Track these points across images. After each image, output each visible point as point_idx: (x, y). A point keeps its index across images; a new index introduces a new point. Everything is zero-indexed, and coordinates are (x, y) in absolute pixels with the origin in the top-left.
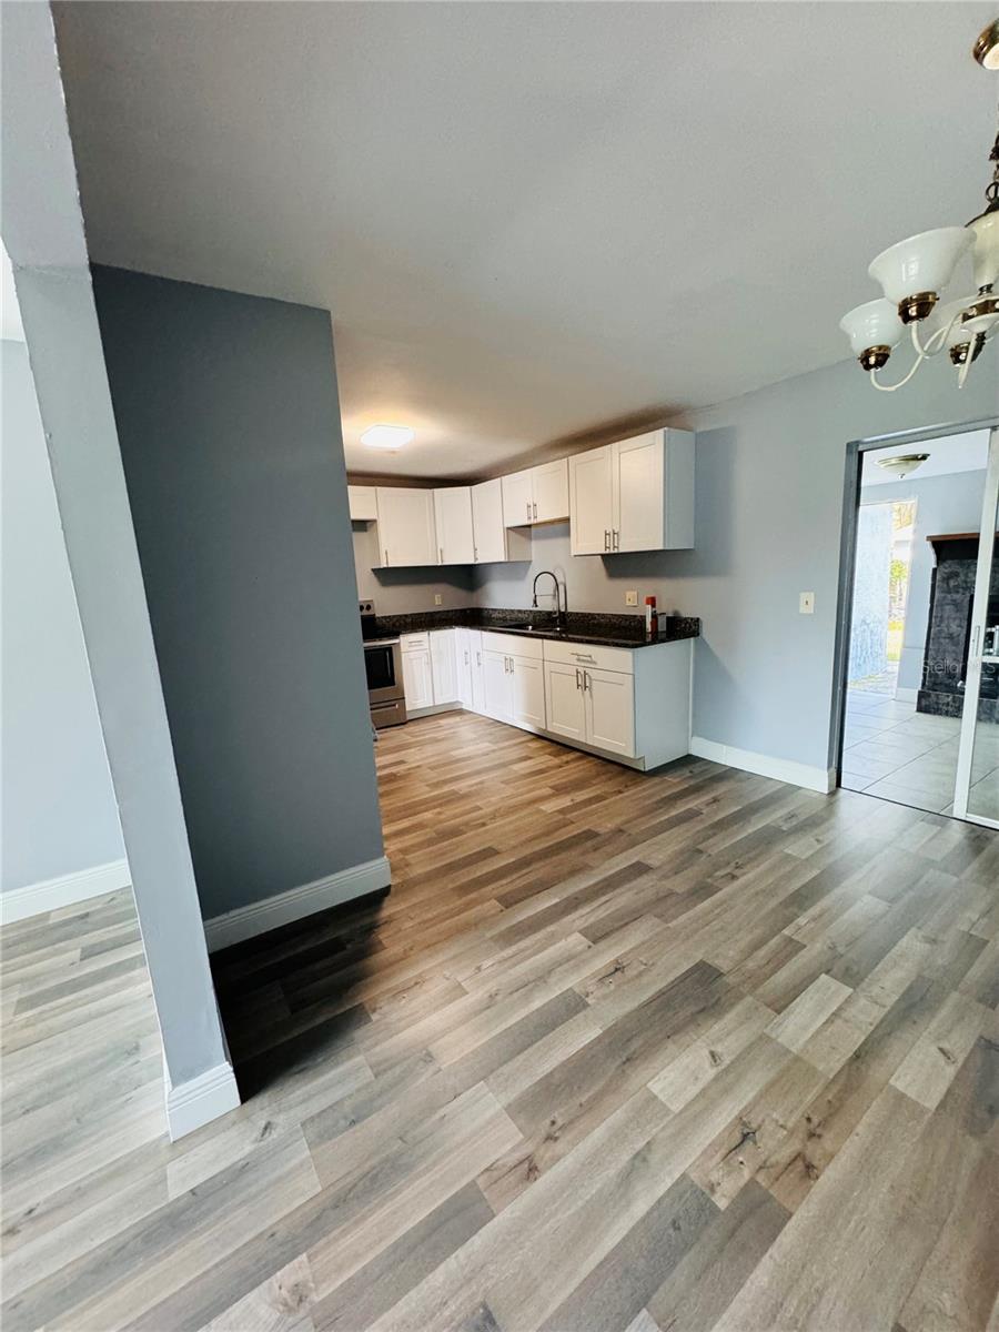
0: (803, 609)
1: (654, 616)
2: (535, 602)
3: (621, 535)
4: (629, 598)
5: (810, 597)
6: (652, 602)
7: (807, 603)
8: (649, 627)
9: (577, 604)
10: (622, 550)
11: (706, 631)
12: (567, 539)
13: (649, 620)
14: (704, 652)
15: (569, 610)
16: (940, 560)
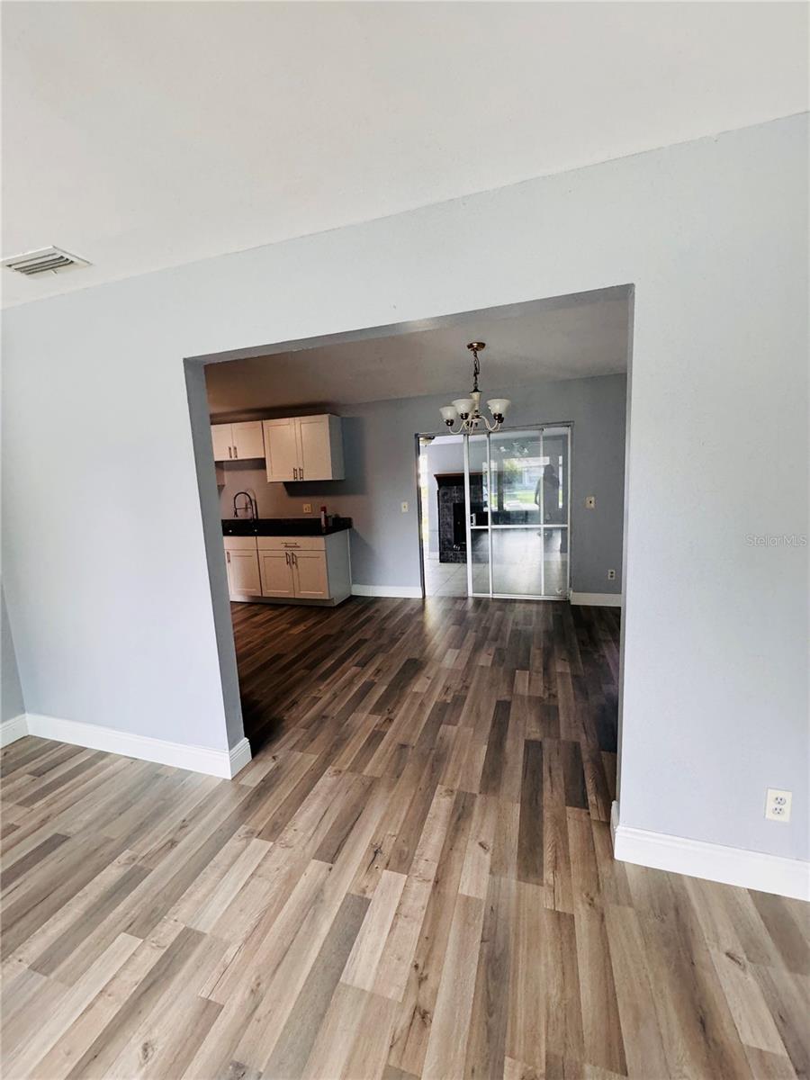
0: (404, 510)
1: (326, 518)
2: (236, 513)
3: (305, 471)
4: (306, 508)
5: (405, 504)
6: (324, 509)
7: (405, 507)
8: (323, 523)
9: (265, 513)
10: (305, 480)
11: (355, 526)
12: (263, 471)
13: (323, 520)
14: (355, 536)
15: (260, 518)
16: (440, 487)
